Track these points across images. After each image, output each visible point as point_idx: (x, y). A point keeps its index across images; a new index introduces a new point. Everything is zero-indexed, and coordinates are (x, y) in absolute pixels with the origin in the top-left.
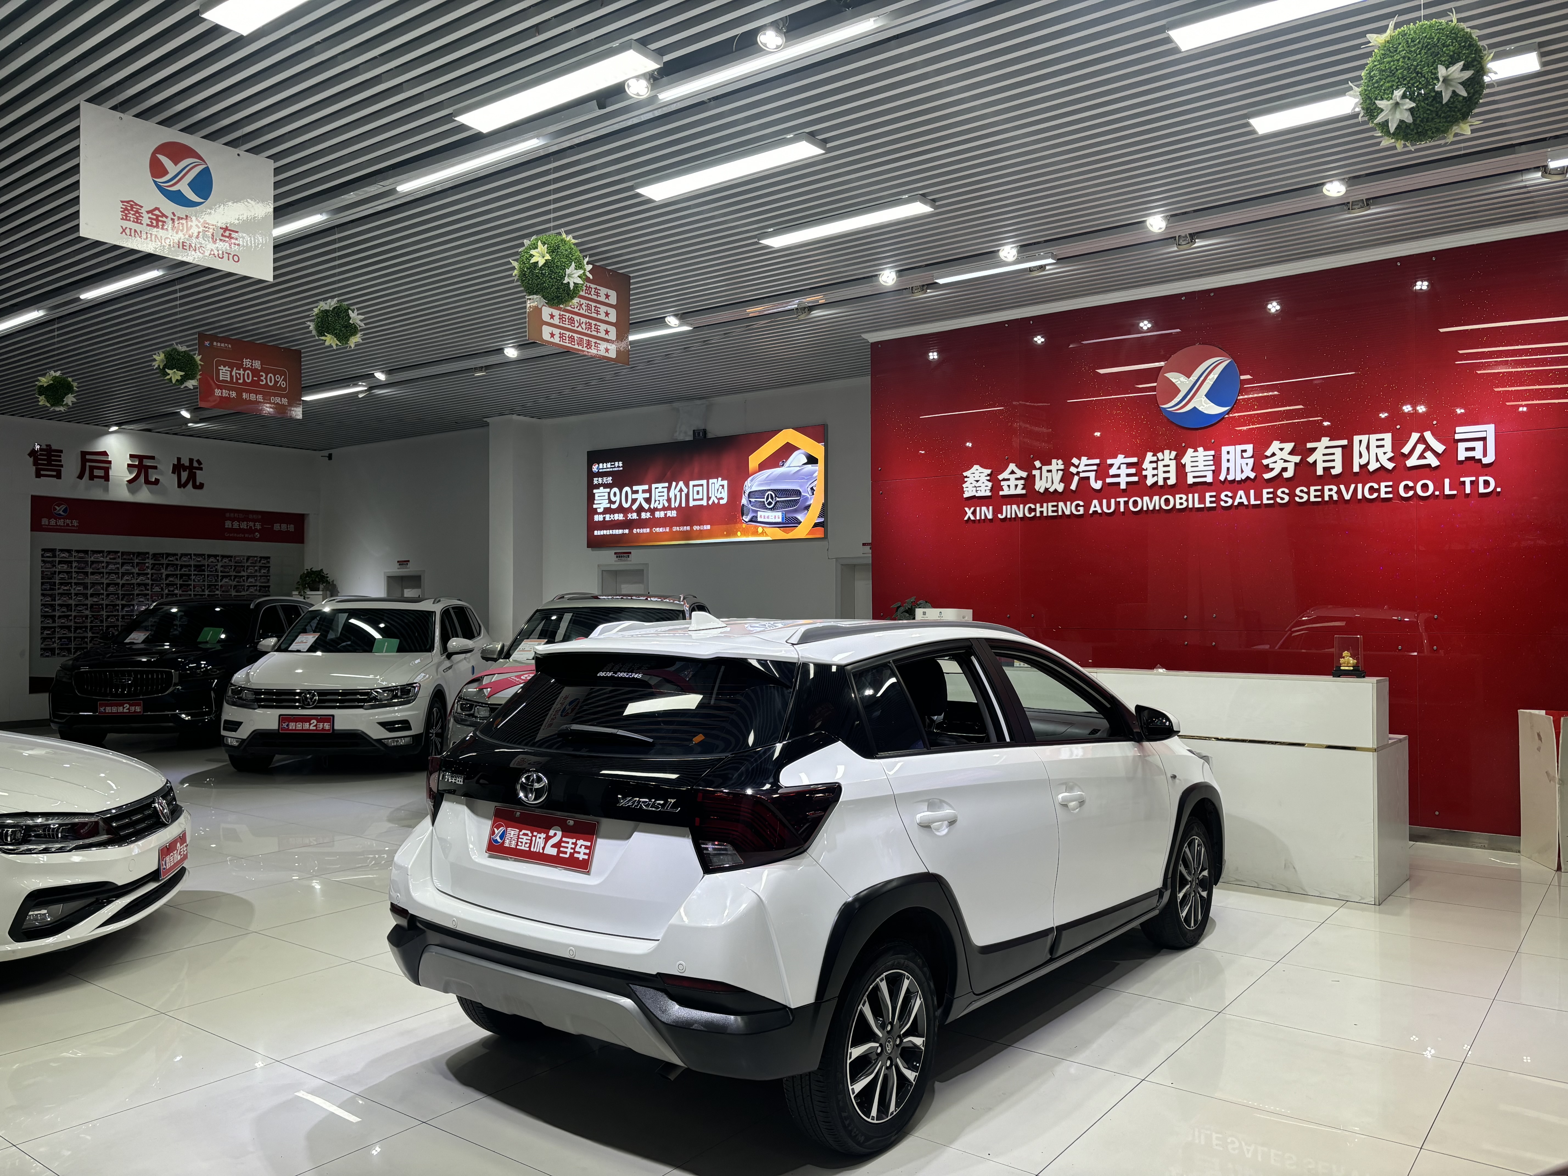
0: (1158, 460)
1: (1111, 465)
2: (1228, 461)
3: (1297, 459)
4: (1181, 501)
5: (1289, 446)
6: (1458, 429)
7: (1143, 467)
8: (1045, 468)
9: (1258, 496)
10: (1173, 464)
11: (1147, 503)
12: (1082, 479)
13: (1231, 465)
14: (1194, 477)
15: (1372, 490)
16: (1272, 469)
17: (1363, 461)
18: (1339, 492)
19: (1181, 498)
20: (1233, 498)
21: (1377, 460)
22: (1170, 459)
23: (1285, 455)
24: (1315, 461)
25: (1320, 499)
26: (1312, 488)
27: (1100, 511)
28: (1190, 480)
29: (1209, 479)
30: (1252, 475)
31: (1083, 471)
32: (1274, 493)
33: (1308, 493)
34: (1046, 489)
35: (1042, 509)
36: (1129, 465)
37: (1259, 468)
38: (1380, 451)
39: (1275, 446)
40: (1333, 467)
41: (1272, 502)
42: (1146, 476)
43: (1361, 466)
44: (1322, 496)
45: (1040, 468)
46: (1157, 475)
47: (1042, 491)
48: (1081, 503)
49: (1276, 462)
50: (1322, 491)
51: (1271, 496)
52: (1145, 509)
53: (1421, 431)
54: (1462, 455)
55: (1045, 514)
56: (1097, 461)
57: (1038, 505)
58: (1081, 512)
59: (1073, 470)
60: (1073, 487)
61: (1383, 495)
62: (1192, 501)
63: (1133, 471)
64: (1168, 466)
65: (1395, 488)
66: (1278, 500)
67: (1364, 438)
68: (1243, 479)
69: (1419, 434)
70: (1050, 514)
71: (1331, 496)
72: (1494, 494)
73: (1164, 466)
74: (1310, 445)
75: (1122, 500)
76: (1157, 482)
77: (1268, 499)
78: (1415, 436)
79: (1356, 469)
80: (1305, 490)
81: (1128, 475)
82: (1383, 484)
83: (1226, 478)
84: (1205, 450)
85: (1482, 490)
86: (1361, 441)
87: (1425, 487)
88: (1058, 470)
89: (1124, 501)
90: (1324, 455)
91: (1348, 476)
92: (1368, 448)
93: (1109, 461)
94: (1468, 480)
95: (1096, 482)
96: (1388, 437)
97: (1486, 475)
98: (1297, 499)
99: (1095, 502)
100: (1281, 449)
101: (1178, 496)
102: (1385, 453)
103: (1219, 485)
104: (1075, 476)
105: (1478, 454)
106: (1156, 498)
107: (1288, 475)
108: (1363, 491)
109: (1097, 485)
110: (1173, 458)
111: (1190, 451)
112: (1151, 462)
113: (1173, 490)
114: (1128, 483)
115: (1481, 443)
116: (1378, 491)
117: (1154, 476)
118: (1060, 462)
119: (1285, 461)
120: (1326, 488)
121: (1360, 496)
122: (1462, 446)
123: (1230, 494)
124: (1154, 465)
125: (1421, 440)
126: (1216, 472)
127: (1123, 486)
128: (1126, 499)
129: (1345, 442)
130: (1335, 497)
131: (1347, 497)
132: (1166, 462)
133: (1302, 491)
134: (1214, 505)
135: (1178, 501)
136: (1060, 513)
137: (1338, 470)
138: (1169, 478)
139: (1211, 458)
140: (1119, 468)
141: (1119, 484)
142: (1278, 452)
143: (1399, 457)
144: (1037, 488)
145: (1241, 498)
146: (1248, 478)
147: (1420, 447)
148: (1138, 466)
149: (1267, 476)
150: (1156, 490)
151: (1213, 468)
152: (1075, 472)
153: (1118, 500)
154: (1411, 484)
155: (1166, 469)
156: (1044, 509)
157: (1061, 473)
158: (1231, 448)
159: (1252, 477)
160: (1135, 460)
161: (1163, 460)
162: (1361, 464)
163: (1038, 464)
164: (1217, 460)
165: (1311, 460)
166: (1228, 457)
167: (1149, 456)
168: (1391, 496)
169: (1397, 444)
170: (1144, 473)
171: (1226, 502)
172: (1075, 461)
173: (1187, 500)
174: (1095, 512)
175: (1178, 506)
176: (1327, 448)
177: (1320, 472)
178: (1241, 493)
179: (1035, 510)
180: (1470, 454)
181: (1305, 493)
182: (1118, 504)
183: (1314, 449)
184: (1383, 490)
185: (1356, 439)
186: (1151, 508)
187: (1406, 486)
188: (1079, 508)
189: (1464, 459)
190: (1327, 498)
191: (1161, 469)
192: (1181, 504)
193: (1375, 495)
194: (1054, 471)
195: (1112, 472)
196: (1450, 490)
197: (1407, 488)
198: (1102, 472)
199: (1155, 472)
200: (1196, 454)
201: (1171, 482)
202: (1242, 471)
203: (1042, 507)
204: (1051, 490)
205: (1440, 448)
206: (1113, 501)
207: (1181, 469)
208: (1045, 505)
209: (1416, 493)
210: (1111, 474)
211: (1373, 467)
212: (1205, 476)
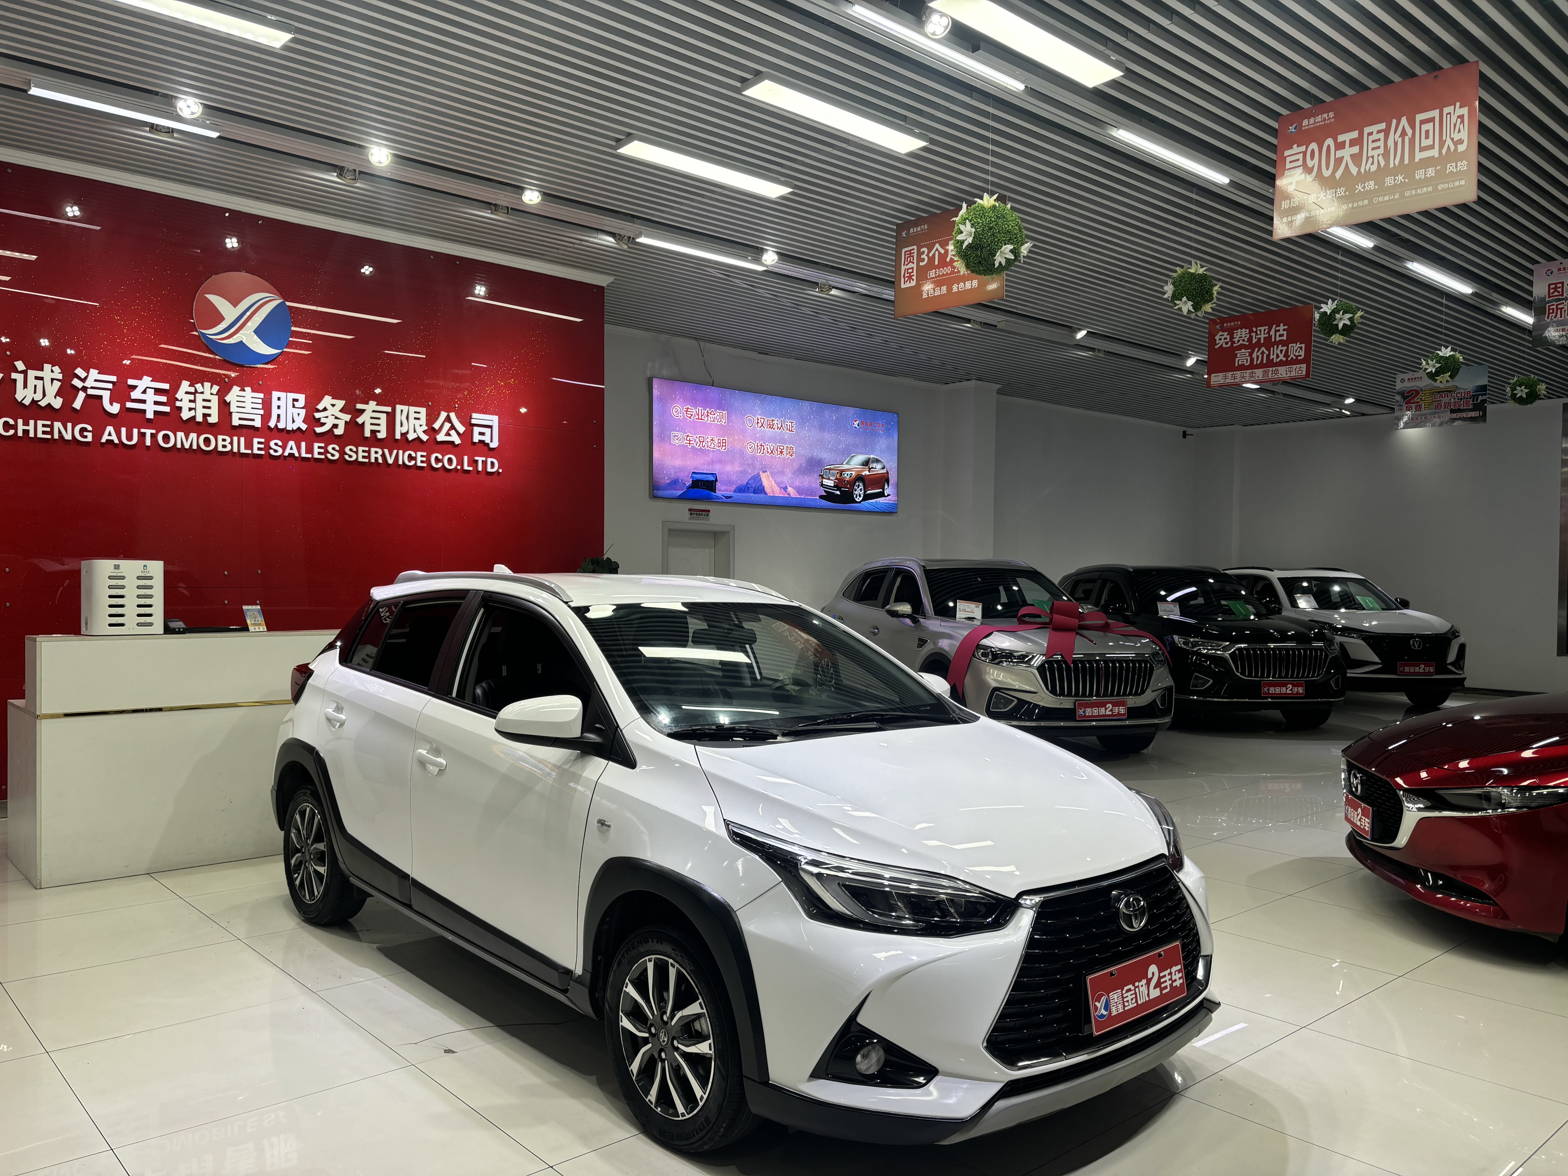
0: (196, 392)
1: (134, 387)
2: (279, 407)
3: (348, 417)
4: (224, 443)
5: (341, 404)
6: (474, 415)
7: (177, 396)
8: (32, 374)
9: (310, 450)
10: (215, 400)
11: (179, 439)
12: (89, 397)
13: (282, 412)
14: (240, 419)
15: (410, 458)
16: (324, 424)
17: (404, 430)
18: (383, 455)
19: (224, 440)
20: (284, 447)
21: (415, 431)
22: (211, 394)
23: (336, 411)
24: (363, 423)
25: (367, 460)
26: (361, 449)
27: (116, 441)
28: (236, 422)
29: (258, 423)
30: (304, 427)
31: (92, 388)
32: (325, 448)
33: (356, 453)
34: (34, 402)
35: (26, 428)
36: (158, 391)
37: (312, 420)
38: (417, 423)
39: (327, 401)
40: (379, 431)
41: (323, 457)
42: (180, 409)
43: (402, 434)
44: (369, 457)
45: (25, 373)
46: (195, 409)
47: (27, 402)
48: (89, 428)
49: (327, 417)
50: (369, 452)
51: (322, 451)
52: (179, 446)
53: (448, 411)
54: (476, 438)
55: (32, 435)
56: (114, 378)
57: (20, 421)
58: (90, 438)
59: (76, 382)
60: (78, 404)
61: (419, 464)
62: (238, 444)
63: (164, 399)
64: (209, 401)
65: (428, 458)
66: (329, 456)
67: (405, 408)
68: (294, 429)
69: (446, 414)
70: (40, 435)
71: (376, 459)
72: (496, 474)
73: (204, 400)
74: (359, 406)
75: (148, 432)
76: (194, 417)
77: (319, 453)
78: (443, 415)
79: (398, 436)
80: (354, 449)
81: (156, 403)
82: (419, 454)
83: (276, 425)
84: (253, 391)
85: (489, 469)
86: (402, 411)
87: (450, 460)
88: (52, 380)
89: (152, 434)
90: (371, 418)
91: (391, 442)
92: (407, 418)
93: (131, 382)
94: (480, 459)
95: (111, 404)
96: (423, 411)
97: (491, 457)
98: (347, 457)
99: (110, 429)
100: (333, 405)
101: (220, 437)
102: (421, 426)
103: (268, 432)
104: (80, 391)
105: (487, 439)
106: (193, 436)
107: (339, 431)
108: (403, 457)
109: (115, 409)
110: (215, 393)
111: (236, 389)
112: (187, 393)
113: (214, 429)
114: (156, 412)
115: (490, 429)
116: (415, 459)
117: (190, 409)
118: (57, 369)
119: (336, 418)
120: (373, 450)
121: (400, 462)
122: (476, 430)
123: (280, 443)
124: (192, 397)
125: (448, 419)
126: (266, 417)
127: (150, 415)
128: (154, 431)
129: (389, 409)
130: (380, 461)
131: (390, 461)
132: (207, 396)
133: (351, 450)
134: (263, 452)
135: (220, 443)
136: (56, 436)
137: (382, 435)
138: (209, 415)
139: (260, 401)
140: (144, 392)
141: (144, 411)
142: (329, 407)
143: (432, 431)
144: (19, 396)
145: (291, 449)
146: (299, 429)
147: (447, 426)
148: (171, 395)
149: (319, 430)
150: (191, 425)
151: (262, 412)
152: (80, 387)
153: (143, 430)
154: (440, 457)
155: (207, 404)
156: (31, 428)
157: (57, 384)
158: (282, 395)
159: (304, 429)
160: (166, 386)
161: (202, 393)
162: (403, 432)
163: (20, 365)
164: (267, 405)
165: (360, 420)
166: (279, 403)
167: (185, 385)
168: (425, 465)
169: (431, 419)
170: (178, 404)
171: (276, 451)
172: (79, 372)
173: (231, 443)
174: (110, 442)
175: (220, 449)
176: (374, 411)
177: (367, 434)
178: (292, 443)
179: (15, 427)
180: (482, 438)
181: (354, 452)
182: (142, 436)
183: (363, 411)
184: (419, 459)
185: (399, 407)
186: (187, 446)
187: (436, 458)
188: (85, 434)
189: (477, 441)
190: (373, 460)
191: (200, 403)
192: (224, 446)
193: (413, 463)
194: (47, 381)
195: (135, 395)
196: (468, 466)
197: (437, 460)
198: (121, 393)
199: (192, 405)
200: (242, 393)
201: (214, 419)
202: (293, 421)
203: (26, 423)
204: (43, 404)
205: (461, 429)
206: (135, 431)
207: (224, 406)
208: (32, 422)
209: (443, 466)
210: (132, 398)
211: (411, 436)
212: (253, 420)
